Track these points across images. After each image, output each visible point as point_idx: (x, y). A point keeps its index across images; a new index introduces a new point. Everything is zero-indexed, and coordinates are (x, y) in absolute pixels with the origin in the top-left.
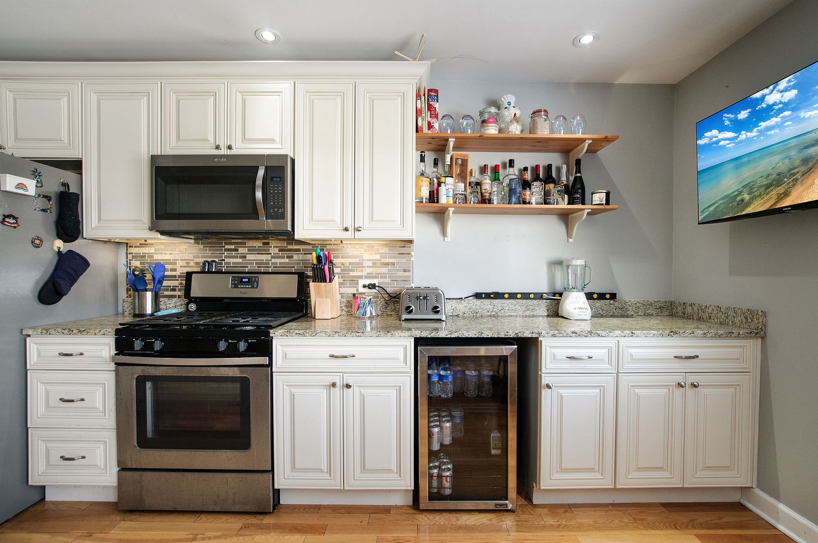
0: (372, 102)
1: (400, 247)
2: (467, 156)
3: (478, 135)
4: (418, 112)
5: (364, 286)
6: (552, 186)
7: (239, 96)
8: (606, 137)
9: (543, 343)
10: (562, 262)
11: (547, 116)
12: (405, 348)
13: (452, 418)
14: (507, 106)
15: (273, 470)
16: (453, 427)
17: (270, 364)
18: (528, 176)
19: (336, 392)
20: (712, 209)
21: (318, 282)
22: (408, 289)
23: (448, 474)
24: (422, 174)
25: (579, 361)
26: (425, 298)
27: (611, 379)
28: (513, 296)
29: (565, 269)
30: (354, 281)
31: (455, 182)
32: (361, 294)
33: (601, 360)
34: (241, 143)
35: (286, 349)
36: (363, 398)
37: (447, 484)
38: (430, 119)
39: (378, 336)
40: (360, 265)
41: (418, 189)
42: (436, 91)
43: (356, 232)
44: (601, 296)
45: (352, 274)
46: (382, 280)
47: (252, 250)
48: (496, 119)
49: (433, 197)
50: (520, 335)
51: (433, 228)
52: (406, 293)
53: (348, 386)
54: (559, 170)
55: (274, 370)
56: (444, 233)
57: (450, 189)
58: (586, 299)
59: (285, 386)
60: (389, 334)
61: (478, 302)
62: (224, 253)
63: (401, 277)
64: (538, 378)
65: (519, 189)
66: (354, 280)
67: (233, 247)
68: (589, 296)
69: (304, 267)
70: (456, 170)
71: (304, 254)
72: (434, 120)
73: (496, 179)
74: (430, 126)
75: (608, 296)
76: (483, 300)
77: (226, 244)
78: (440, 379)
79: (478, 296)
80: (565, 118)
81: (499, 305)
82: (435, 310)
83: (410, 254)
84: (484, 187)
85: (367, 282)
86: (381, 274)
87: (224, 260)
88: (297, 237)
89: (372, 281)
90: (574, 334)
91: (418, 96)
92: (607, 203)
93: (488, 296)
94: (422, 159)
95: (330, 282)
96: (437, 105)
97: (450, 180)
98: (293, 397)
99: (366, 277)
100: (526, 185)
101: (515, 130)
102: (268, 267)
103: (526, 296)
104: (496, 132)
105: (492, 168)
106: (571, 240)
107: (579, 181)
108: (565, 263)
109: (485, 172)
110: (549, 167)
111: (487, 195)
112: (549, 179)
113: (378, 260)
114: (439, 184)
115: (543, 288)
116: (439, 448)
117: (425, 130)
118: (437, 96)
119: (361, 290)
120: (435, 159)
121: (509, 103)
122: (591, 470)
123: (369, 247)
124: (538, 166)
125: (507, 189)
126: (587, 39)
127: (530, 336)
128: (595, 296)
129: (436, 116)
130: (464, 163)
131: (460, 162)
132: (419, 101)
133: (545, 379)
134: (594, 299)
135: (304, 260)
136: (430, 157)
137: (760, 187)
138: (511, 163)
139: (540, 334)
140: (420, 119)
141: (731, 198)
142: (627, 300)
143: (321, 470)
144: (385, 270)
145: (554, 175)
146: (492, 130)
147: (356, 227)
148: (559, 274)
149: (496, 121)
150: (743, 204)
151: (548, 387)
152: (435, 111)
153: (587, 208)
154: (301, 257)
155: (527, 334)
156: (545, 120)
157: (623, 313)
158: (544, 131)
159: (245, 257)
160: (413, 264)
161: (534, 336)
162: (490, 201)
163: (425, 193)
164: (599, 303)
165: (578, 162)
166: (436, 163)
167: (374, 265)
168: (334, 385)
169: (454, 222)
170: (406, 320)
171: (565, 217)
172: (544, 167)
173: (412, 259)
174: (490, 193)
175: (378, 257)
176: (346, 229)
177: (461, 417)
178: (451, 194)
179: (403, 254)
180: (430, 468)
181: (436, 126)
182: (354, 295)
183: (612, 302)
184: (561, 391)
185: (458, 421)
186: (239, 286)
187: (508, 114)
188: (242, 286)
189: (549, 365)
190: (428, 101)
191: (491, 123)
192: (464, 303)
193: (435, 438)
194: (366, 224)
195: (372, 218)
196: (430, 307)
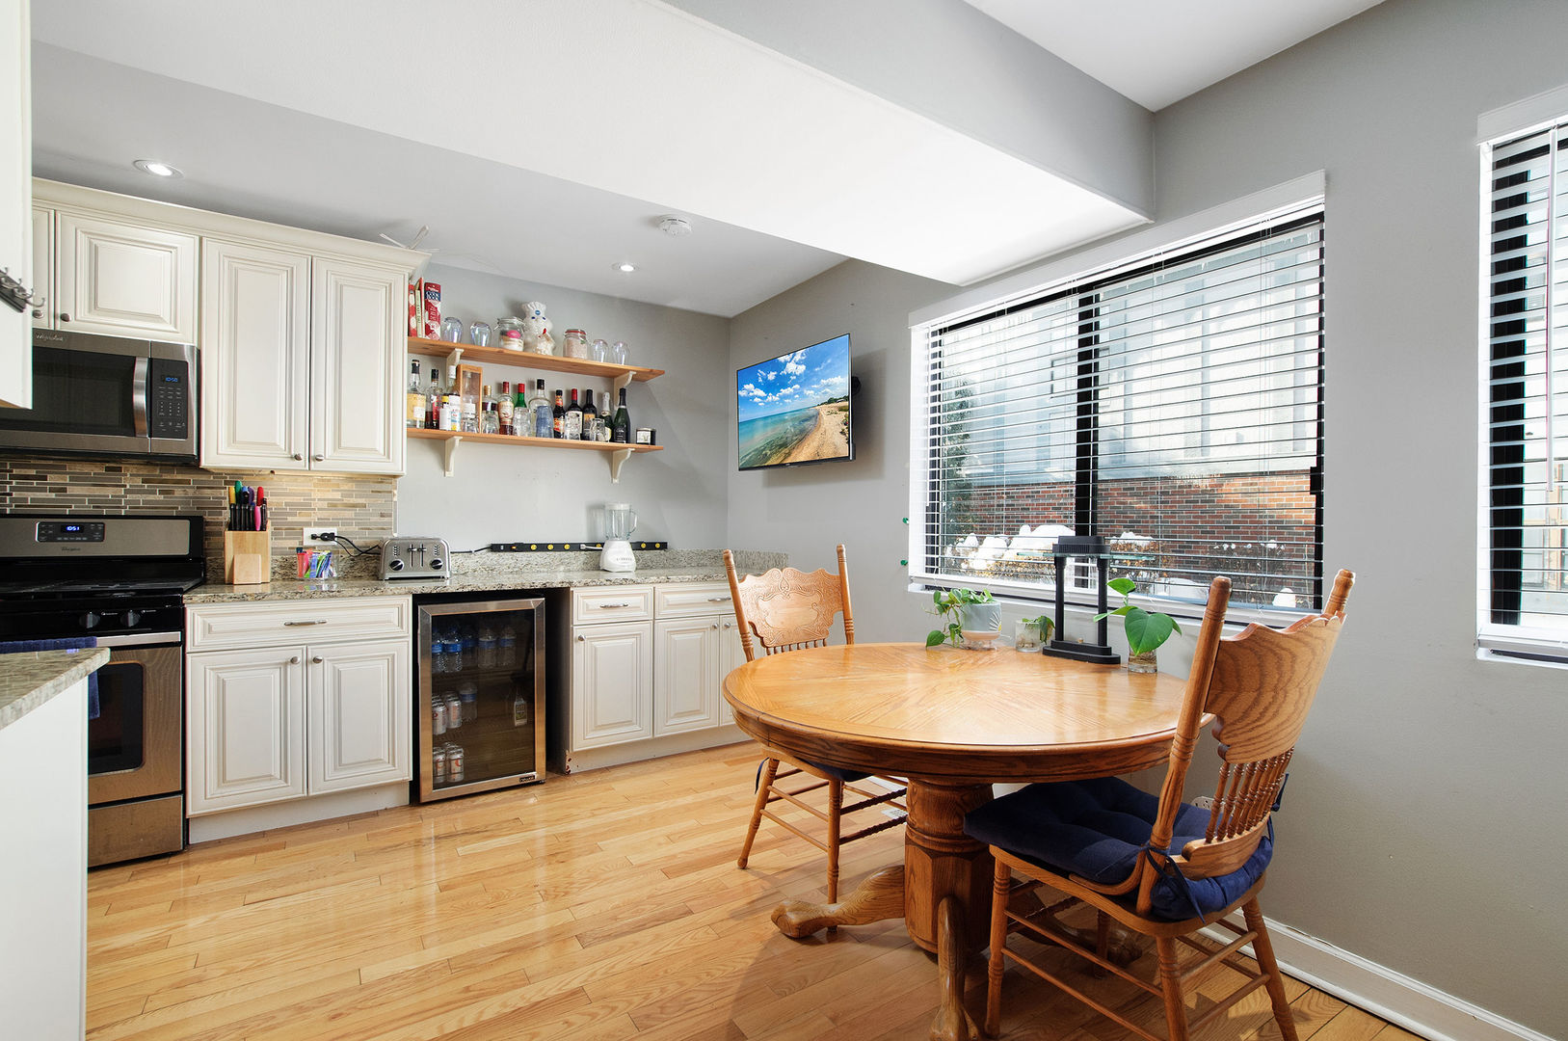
0: (340, 289)
1: (374, 482)
2: (479, 369)
3: (497, 350)
4: (412, 311)
5: (314, 537)
6: (592, 416)
7: (83, 239)
8: (651, 371)
9: (575, 594)
10: (604, 506)
11: (584, 338)
12: (401, 609)
13: (461, 698)
14: (534, 315)
15: (184, 792)
16: (464, 706)
17: (183, 643)
18: (562, 401)
19: (296, 671)
20: (748, 458)
21: (240, 530)
22: (392, 539)
23: (458, 756)
24: (415, 391)
25: (614, 610)
26: (421, 550)
27: (648, 626)
28: (542, 547)
29: (607, 515)
30: (296, 530)
31: (462, 401)
32: (307, 548)
33: (637, 608)
34: (86, 313)
35: (209, 620)
36: (338, 675)
37: (456, 768)
38: (428, 322)
39: (362, 595)
40: (306, 507)
41: (411, 410)
42: (438, 287)
43: (312, 463)
44: (651, 546)
45: (290, 519)
46: (344, 529)
47: (77, 479)
48: (521, 332)
49: (432, 420)
50: (548, 586)
51: (428, 459)
52: (390, 545)
53: (316, 660)
54: (601, 397)
55: (188, 649)
56: (444, 466)
57: (456, 411)
58: (631, 550)
59: (208, 671)
60: (378, 592)
61: (495, 556)
62: (11, 483)
63: (375, 523)
64: (568, 631)
65: (550, 419)
66: (294, 529)
67: (33, 472)
68: (637, 546)
69: (198, 508)
70: (464, 384)
71: (198, 488)
72: (435, 324)
73: (519, 403)
74: (428, 330)
75: (658, 546)
76: (501, 554)
77: (13, 466)
78: (443, 650)
79: (494, 548)
80: (605, 343)
81: (524, 559)
82: (436, 565)
83: (391, 492)
84: (503, 411)
85: (319, 531)
86: (342, 519)
87: (11, 495)
88: (204, 464)
89: (328, 530)
90: (608, 583)
91: (412, 289)
92: (653, 442)
93: (509, 548)
94: (415, 369)
95: (261, 530)
96: (438, 305)
97: (453, 399)
98: (222, 686)
99: (317, 524)
100: (559, 412)
101: (545, 349)
102: (119, 507)
103: (559, 547)
104: (521, 349)
105: (514, 386)
106: (616, 481)
107: (622, 413)
108: (607, 508)
109: (504, 391)
110: (589, 393)
111: (508, 421)
112: (588, 407)
113: (339, 500)
114: (441, 404)
115: (582, 538)
116: (444, 731)
117: (421, 333)
118: (439, 293)
119: (308, 542)
120: (433, 371)
121: (538, 312)
122: (629, 723)
123: (323, 480)
124: (574, 392)
125: (533, 415)
126: (627, 268)
127: (559, 586)
128: (643, 546)
129: (438, 319)
130: (476, 377)
131: (469, 375)
132: (412, 296)
133: (577, 632)
134: (643, 549)
135: (198, 498)
136: (426, 368)
137: (776, 446)
138: (540, 384)
139: (570, 583)
140: (413, 319)
141: (759, 451)
142: (679, 550)
143: (270, 777)
144: (350, 514)
145: (595, 404)
146: (515, 346)
147: (312, 454)
148: (600, 521)
149: (520, 336)
150: (766, 457)
151: (581, 639)
152: (436, 312)
153: (631, 447)
154: (191, 492)
155: (557, 585)
156: (583, 343)
157: (675, 564)
158: (580, 355)
159: (65, 490)
160: (395, 505)
161: (564, 585)
162: (512, 431)
163: (420, 416)
164: (648, 554)
165: (623, 392)
166: (434, 375)
167: (333, 505)
168: (293, 661)
169: (459, 454)
170: (391, 579)
171: (608, 454)
172: (583, 392)
173: (395, 499)
174: (512, 419)
175: (338, 495)
176: (297, 458)
177: (473, 695)
178: (458, 419)
179: (379, 492)
180: (434, 756)
181: (437, 330)
182: (299, 550)
183: (662, 552)
184: (595, 643)
185: (469, 700)
186: (59, 539)
187: (538, 326)
188: (66, 539)
189: (581, 617)
190: (426, 297)
191: (513, 337)
192: (475, 558)
193: (440, 718)
194: (329, 452)
195: (338, 443)
196: (428, 560)
